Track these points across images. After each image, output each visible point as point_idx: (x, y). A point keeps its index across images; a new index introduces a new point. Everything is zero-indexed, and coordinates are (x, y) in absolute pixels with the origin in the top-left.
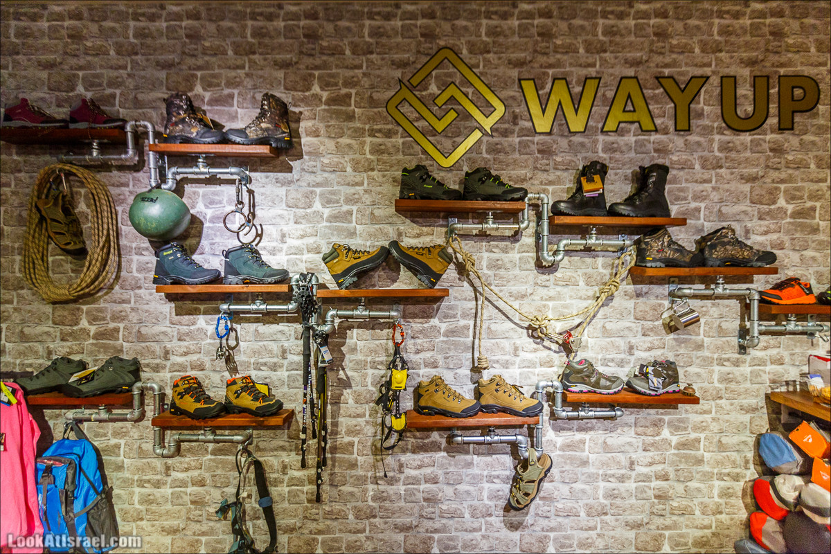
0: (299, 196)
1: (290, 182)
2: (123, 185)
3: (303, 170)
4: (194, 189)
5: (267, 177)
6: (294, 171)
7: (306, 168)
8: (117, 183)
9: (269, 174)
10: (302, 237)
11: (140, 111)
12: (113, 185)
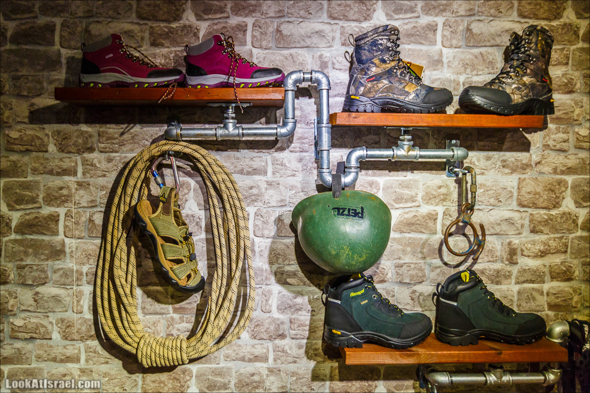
0: (539, 189)
1: (525, 167)
2: (255, 172)
3: (546, 146)
4: (370, 178)
5: (488, 159)
6: (532, 148)
7: (551, 143)
8: (246, 169)
9: (491, 153)
10: (543, 254)
11: (286, 52)
12: (241, 172)
